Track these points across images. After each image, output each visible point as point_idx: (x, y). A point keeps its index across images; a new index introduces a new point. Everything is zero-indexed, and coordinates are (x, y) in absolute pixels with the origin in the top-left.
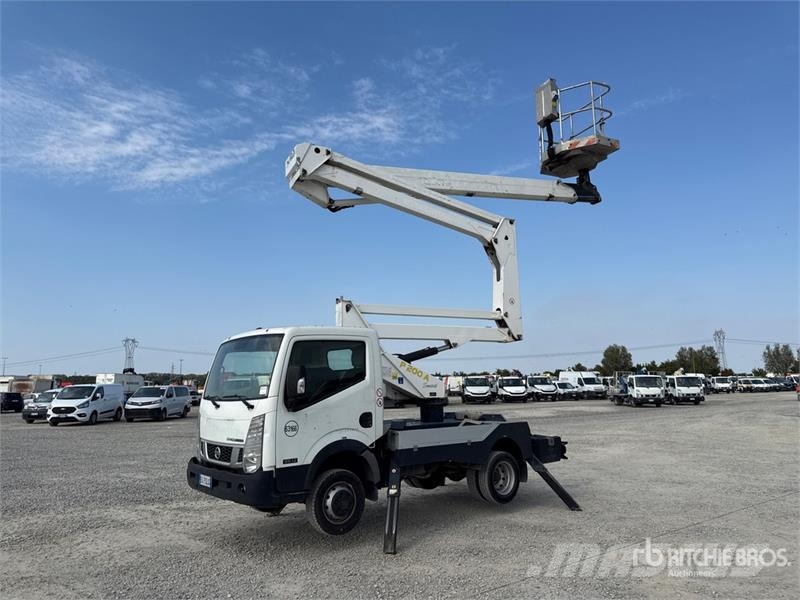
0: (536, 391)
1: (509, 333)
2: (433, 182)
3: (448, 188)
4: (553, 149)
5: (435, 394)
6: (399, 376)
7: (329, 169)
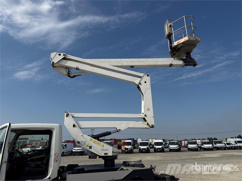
0: (217, 146)
1: (148, 124)
2: (114, 63)
3: (122, 65)
4: (172, 46)
5: (107, 154)
6: (90, 145)
7: (65, 61)
